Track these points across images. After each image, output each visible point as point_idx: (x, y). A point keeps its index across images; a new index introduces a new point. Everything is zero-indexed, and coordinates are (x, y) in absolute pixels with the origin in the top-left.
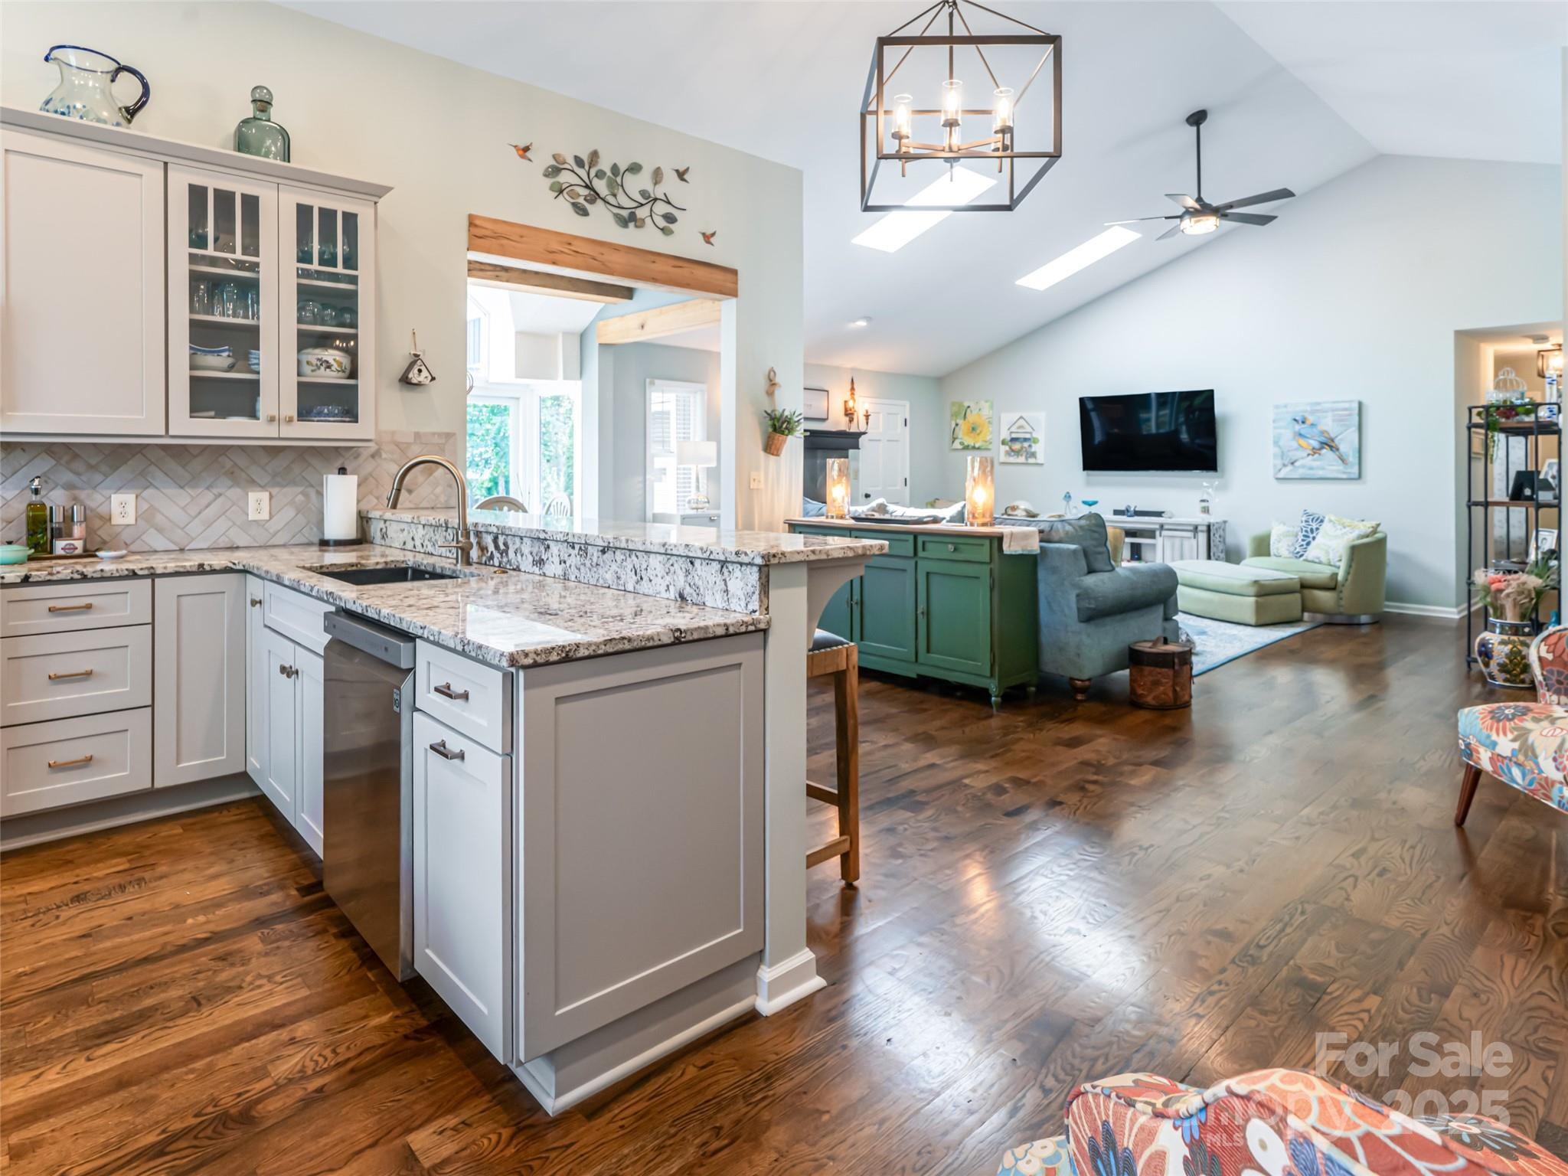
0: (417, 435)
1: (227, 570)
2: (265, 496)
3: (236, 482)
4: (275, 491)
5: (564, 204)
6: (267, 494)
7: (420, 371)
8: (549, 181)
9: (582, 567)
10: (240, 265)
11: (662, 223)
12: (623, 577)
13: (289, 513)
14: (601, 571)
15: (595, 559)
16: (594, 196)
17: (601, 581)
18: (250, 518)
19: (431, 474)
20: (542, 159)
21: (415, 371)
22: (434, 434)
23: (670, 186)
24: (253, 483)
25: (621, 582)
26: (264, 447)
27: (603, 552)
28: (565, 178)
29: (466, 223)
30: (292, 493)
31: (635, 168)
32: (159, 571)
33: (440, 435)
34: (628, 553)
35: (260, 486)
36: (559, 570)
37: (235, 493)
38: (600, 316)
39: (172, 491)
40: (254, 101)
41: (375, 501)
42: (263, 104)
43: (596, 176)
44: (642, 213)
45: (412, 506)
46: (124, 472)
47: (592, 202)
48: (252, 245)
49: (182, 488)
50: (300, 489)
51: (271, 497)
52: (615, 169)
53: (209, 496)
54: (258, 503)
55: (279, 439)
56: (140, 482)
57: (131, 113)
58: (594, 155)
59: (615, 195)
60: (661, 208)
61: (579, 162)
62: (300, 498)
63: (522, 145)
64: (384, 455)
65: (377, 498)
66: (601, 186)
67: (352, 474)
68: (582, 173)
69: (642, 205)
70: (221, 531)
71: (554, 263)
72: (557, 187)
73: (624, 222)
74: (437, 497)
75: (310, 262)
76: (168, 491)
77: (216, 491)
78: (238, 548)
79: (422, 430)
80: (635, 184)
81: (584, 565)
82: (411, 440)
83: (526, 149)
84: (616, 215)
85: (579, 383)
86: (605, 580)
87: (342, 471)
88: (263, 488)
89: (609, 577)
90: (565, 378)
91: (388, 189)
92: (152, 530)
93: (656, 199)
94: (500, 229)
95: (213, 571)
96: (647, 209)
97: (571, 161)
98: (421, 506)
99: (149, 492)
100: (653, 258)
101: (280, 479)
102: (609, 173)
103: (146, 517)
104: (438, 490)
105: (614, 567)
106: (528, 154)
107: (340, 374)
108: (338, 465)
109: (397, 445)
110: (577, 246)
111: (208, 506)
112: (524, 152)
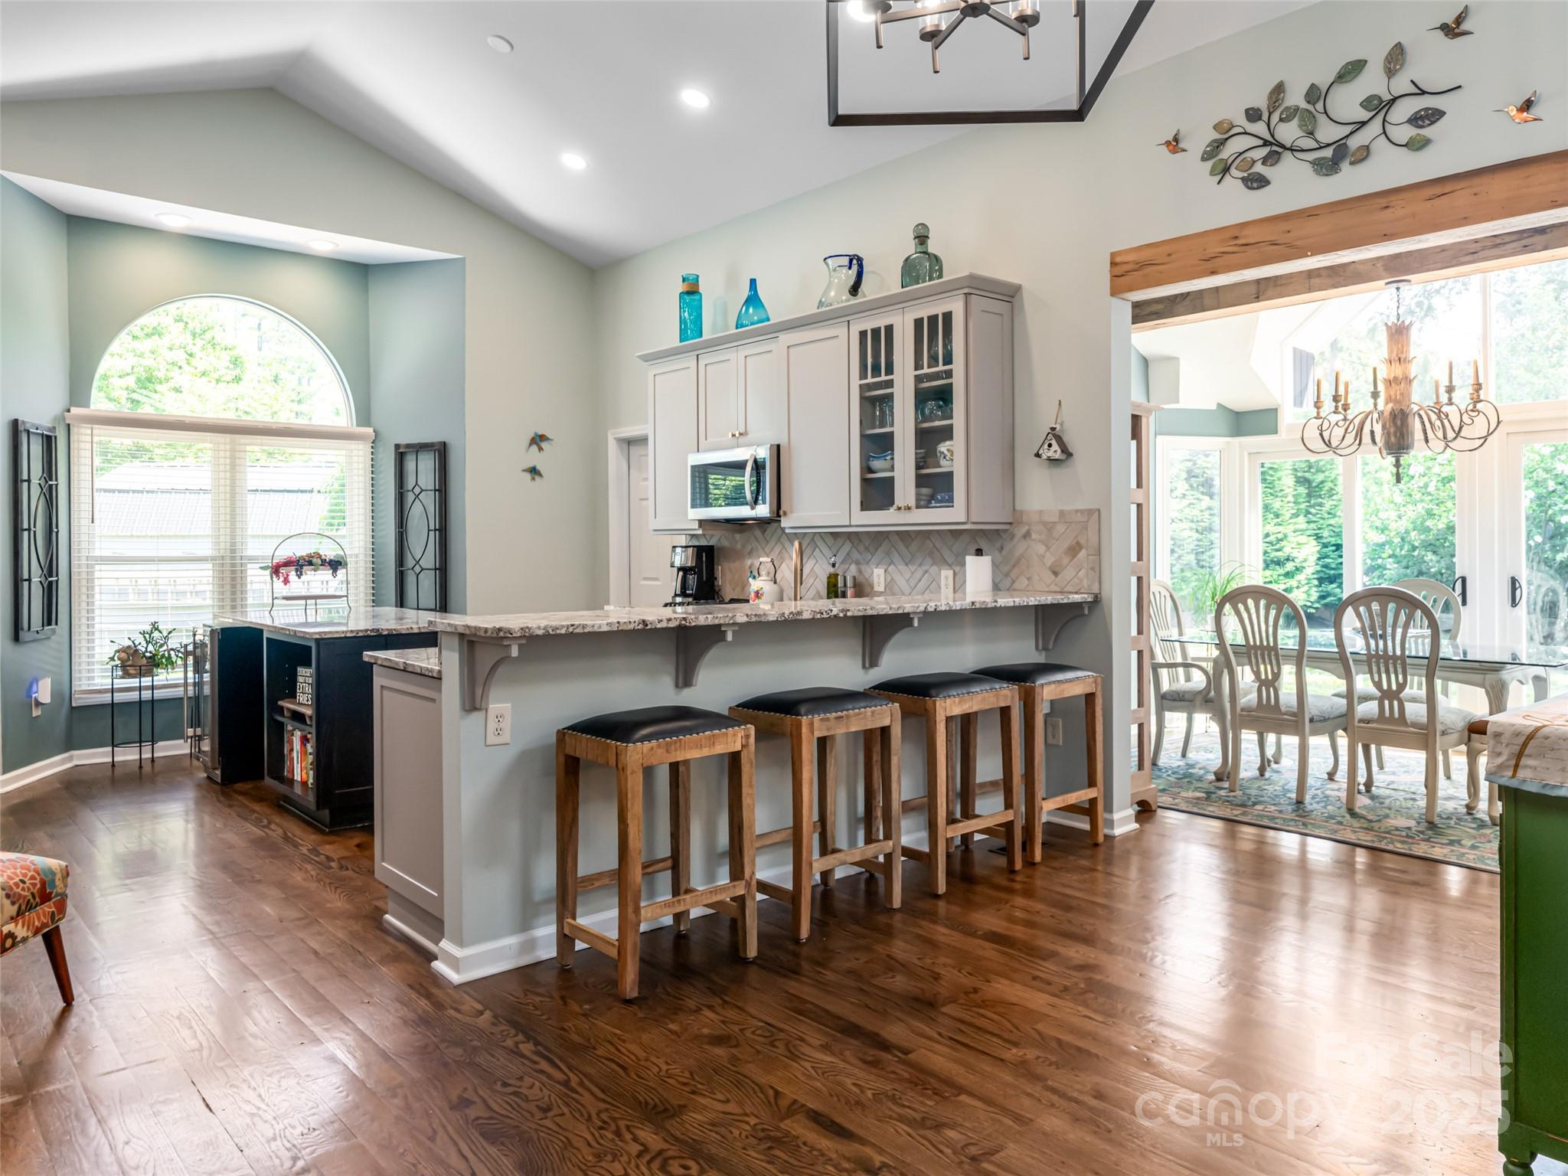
0: (1062, 513)
2: (950, 573)
3: (934, 563)
4: (957, 569)
5: (1233, 183)
6: (952, 572)
7: (1050, 445)
8: (1209, 164)
11: (1405, 133)
16: (1275, 150)
19: (1074, 556)
20: (1199, 140)
21: (1046, 446)
22: (1077, 511)
24: (945, 562)
26: (950, 531)
28: (1230, 148)
29: (1107, 266)
31: (1352, 71)
33: (1082, 512)
35: (948, 565)
37: (934, 570)
39: (902, 567)
40: (916, 238)
41: (1026, 582)
42: (922, 238)
43: (1281, 120)
44: (1362, 137)
45: (1059, 590)
46: (880, 553)
47: (1272, 159)
49: (907, 565)
51: (955, 574)
52: (1313, 93)
53: (921, 572)
55: (905, 525)
56: (888, 560)
57: (855, 290)
58: (1279, 92)
59: (1315, 133)
60: (1404, 110)
61: (1253, 115)
64: (1034, 536)
65: (1028, 579)
66: (1288, 133)
67: (987, 555)
68: (1260, 128)
69: (1363, 124)
71: (1213, 273)
72: (1221, 166)
73: (1328, 167)
74: (1081, 580)
76: (900, 567)
77: (924, 568)
79: (1066, 508)
80: (1347, 103)
82: (1056, 519)
83: (1176, 140)
84: (1314, 163)
87: (979, 552)
88: (950, 566)
93: (1394, 101)
94: (1144, 256)
96: (1375, 127)
97: (1241, 120)
98: (1066, 589)
99: (891, 568)
100: (1383, 202)
101: (960, 559)
102: (1302, 106)
103: (890, 585)
104: (1082, 574)
109: (1045, 524)
110: (1250, 235)
111: (920, 580)
112: (1174, 144)
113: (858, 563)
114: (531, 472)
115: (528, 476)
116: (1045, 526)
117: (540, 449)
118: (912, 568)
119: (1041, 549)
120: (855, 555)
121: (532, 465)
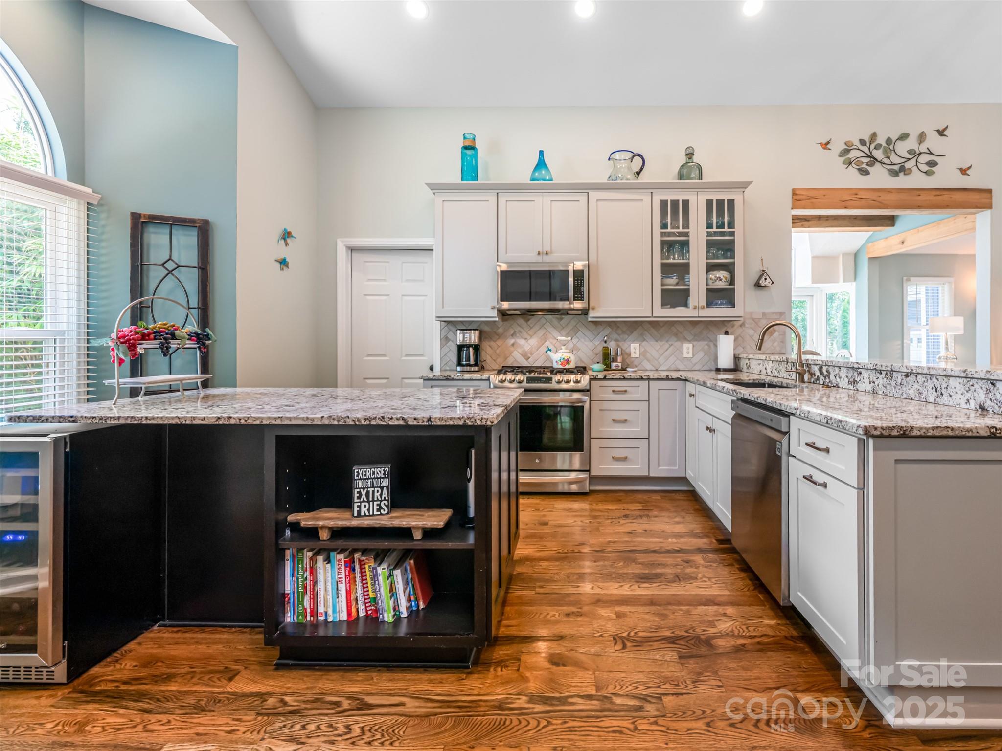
0: (764, 314)
1: (678, 379)
2: (690, 346)
3: (678, 340)
4: (695, 343)
5: (853, 171)
6: (692, 345)
7: (766, 279)
8: (843, 159)
9: (888, 387)
10: (681, 234)
11: (925, 168)
12: (925, 393)
13: (701, 355)
14: (904, 388)
15: (899, 381)
16: (873, 160)
17: (905, 395)
18: (684, 356)
19: (771, 336)
20: (838, 146)
21: (763, 279)
22: (773, 313)
23: (933, 142)
24: (686, 340)
25: (924, 396)
26: (690, 322)
27: (907, 376)
28: (853, 154)
29: (791, 194)
30: (702, 344)
31: (904, 137)
32: (651, 378)
33: (776, 313)
34: (929, 377)
35: (688, 341)
36: (869, 387)
37: (678, 344)
38: (869, 240)
39: (653, 343)
40: (686, 155)
41: (742, 350)
42: (690, 155)
43: (875, 148)
44: (908, 165)
46: (634, 335)
47: (870, 164)
48: (686, 225)
49: (657, 341)
50: (706, 343)
51: (693, 346)
52: (889, 141)
53: (667, 346)
54: (687, 349)
55: (699, 317)
56: (641, 339)
57: (638, 174)
58: (874, 136)
59: (889, 158)
60: (925, 158)
61: (863, 142)
62: (706, 347)
63: (824, 142)
64: (747, 325)
65: (743, 348)
66: (878, 154)
67: (731, 335)
68: (865, 149)
69: (909, 159)
70: (671, 362)
71: (846, 208)
72: (848, 162)
73: (895, 174)
75: (712, 228)
76: (651, 343)
77: (670, 343)
78: (679, 370)
79: (767, 311)
80: (902, 148)
81: (890, 384)
82: (761, 317)
83: (828, 143)
84: (890, 170)
85: (854, 283)
86: (908, 395)
87: (726, 333)
88: (690, 342)
89: (912, 393)
90: (844, 281)
91: (750, 183)
92: (645, 361)
93: (920, 153)
94: (811, 194)
95: (673, 379)
96: (913, 162)
97: (857, 143)
99: (644, 343)
100: (918, 193)
101: (696, 338)
102: (884, 144)
103: (643, 354)
104: (776, 344)
105: (916, 386)
106: (828, 146)
107: (726, 283)
108: (724, 330)
109: (753, 319)
110: (862, 195)
111: (667, 350)
112: (826, 145)
113: (616, 340)
114: (281, 263)
115: (278, 265)
116: (753, 320)
117: (287, 244)
118: (661, 343)
119: (751, 332)
120: (615, 336)
121: (283, 257)
